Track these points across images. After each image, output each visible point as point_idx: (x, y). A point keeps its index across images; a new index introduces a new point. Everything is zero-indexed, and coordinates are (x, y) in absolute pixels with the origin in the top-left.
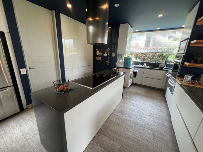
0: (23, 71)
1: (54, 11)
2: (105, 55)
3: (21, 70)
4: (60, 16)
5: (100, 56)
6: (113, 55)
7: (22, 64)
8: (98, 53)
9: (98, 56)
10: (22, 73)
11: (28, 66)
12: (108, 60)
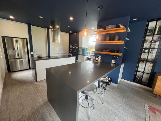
0: (32, 53)
1: (47, 29)
2: (74, 48)
3: (31, 52)
4: (49, 30)
5: (72, 49)
6: (77, 48)
7: (32, 50)
8: (71, 47)
9: (71, 48)
10: (31, 54)
11: (34, 51)
12: (75, 51)
